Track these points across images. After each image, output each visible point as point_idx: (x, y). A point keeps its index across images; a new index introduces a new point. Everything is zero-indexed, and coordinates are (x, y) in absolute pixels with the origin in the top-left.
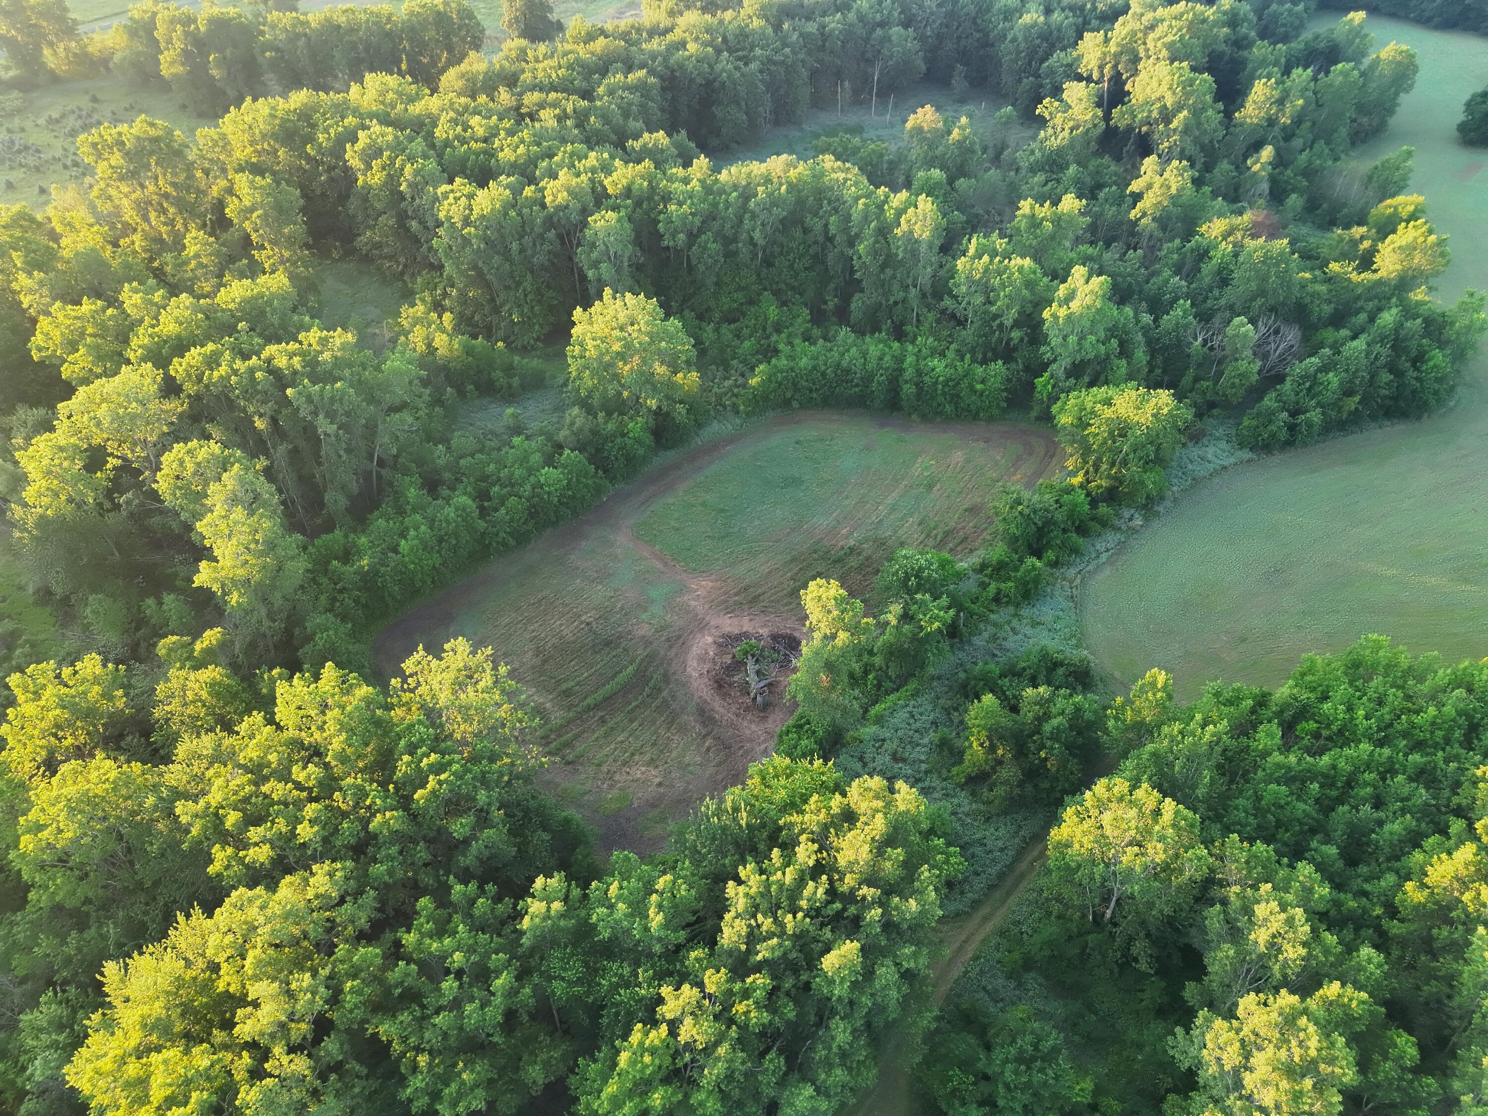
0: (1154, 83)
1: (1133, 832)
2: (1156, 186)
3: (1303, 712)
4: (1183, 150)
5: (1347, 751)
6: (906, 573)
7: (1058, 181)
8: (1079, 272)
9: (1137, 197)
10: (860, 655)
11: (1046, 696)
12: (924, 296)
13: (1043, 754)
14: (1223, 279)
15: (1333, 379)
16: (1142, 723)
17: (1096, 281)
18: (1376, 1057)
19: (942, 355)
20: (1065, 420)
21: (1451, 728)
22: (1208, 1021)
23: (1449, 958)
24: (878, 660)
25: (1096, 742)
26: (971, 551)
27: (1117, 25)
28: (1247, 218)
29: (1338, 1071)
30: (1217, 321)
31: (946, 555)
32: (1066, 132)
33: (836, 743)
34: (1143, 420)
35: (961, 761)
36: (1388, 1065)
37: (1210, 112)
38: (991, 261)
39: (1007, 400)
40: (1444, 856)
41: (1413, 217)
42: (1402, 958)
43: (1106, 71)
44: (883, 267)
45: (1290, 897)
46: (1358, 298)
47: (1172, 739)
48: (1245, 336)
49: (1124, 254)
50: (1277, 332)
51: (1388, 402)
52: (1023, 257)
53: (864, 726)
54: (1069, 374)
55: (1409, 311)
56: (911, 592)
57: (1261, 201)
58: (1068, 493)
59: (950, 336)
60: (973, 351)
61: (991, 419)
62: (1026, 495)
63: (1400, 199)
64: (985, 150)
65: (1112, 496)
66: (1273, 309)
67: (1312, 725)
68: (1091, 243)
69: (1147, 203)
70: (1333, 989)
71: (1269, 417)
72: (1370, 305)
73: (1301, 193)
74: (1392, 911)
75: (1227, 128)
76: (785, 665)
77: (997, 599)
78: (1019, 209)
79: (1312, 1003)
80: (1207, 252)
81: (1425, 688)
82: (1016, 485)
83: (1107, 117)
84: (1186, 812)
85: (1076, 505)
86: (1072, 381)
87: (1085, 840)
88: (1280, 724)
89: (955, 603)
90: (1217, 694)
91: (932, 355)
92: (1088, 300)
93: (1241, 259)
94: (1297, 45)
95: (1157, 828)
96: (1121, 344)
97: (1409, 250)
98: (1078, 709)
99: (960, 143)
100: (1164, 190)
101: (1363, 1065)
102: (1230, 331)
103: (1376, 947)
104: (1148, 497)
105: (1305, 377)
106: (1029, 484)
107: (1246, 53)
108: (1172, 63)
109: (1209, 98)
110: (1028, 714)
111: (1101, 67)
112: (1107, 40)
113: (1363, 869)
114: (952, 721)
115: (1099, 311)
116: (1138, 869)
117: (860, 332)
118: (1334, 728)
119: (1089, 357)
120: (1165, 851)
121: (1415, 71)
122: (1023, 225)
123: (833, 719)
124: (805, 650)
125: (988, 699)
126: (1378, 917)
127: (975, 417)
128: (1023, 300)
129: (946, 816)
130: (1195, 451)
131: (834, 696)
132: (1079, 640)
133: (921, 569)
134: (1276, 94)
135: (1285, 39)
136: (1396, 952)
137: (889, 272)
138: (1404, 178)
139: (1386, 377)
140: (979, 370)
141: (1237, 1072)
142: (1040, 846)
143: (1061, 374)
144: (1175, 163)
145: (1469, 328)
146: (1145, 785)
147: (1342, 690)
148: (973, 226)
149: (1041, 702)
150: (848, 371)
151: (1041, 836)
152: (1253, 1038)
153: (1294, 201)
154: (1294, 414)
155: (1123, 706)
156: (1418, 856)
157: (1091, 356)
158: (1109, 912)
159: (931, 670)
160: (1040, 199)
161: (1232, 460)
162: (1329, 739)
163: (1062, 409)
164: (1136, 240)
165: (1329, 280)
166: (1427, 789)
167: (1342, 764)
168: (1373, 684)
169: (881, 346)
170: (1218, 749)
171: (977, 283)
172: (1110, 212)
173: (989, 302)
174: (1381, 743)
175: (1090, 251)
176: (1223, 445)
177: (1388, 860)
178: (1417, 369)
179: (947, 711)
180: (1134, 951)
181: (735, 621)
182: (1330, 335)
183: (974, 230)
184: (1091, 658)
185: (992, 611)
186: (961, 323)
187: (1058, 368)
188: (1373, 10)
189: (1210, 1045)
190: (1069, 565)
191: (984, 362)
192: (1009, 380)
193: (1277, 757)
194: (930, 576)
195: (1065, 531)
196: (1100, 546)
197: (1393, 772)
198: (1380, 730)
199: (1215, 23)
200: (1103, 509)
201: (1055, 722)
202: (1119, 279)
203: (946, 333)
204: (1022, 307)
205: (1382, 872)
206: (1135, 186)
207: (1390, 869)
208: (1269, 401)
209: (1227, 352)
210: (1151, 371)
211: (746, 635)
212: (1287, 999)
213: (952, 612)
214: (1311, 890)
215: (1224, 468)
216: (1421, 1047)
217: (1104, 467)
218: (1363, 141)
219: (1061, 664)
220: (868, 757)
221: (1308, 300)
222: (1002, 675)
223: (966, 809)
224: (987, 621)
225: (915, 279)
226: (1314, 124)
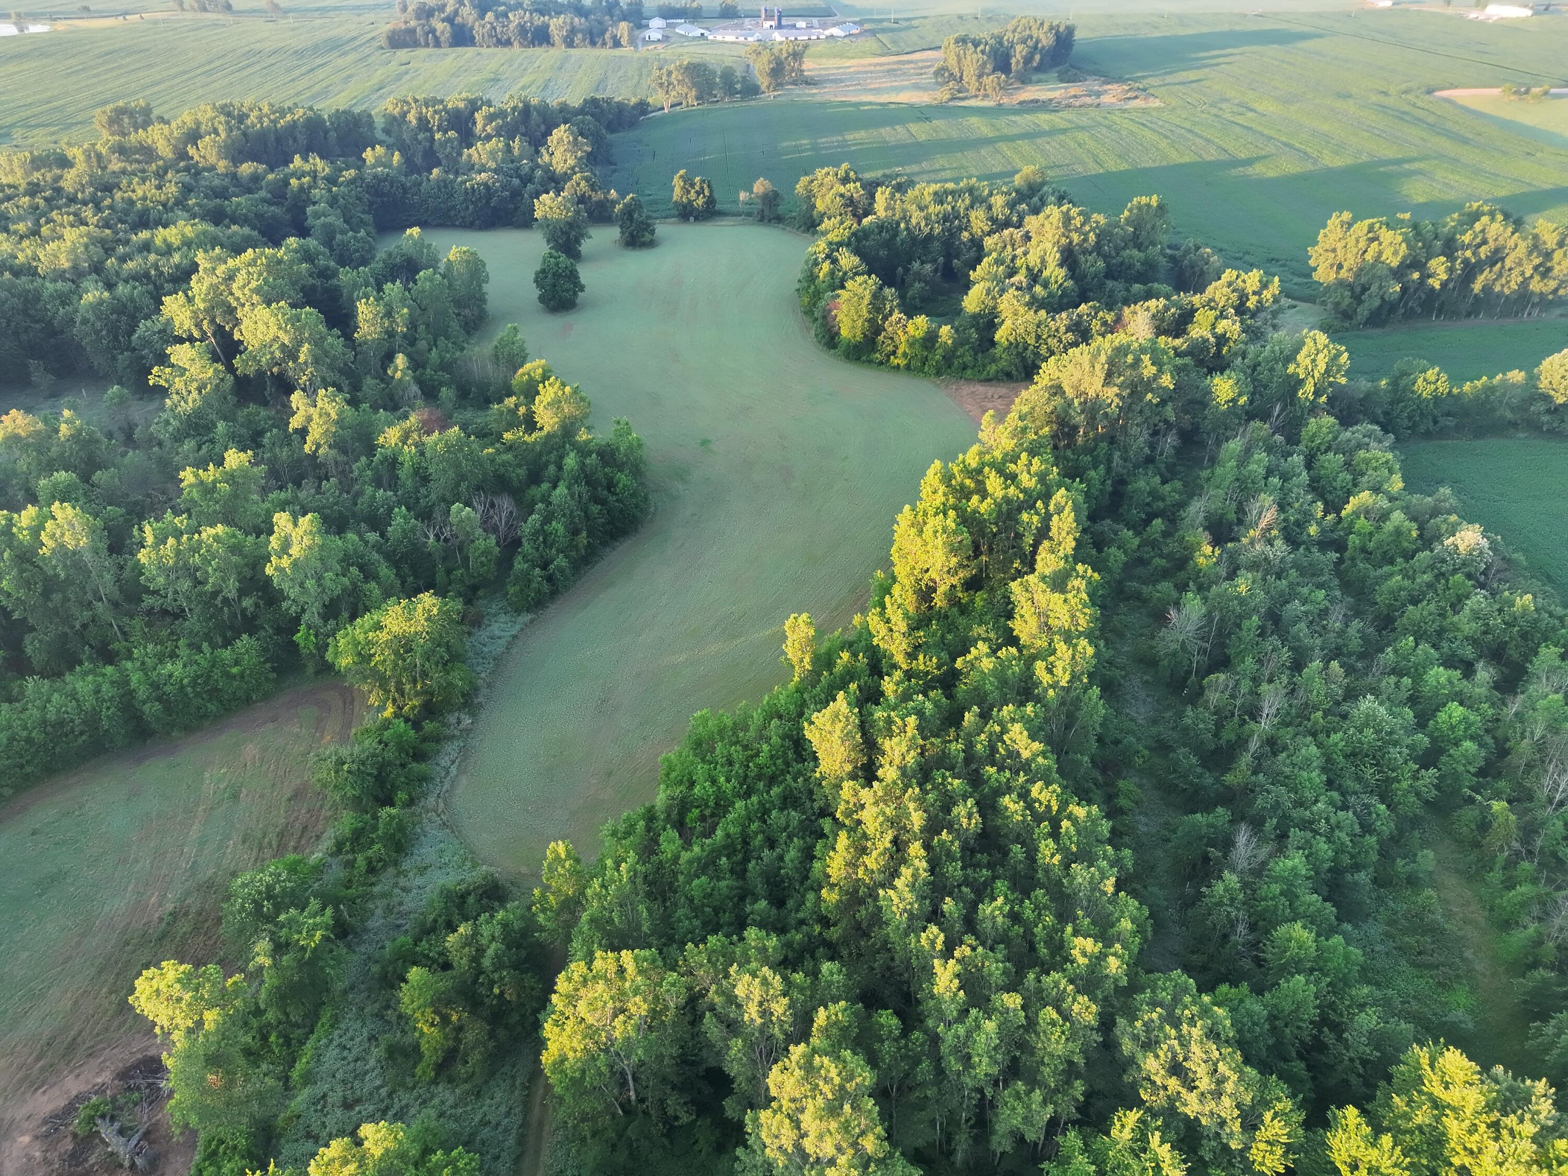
0: (262, 327)
1: (610, 1005)
2: (316, 417)
3: (684, 805)
4: (324, 379)
5: (730, 817)
6: (254, 901)
7: (212, 441)
8: (282, 519)
9: (303, 432)
10: (246, 1024)
11: (470, 932)
12: (116, 605)
13: (496, 991)
14: (422, 477)
15: (558, 526)
16: (568, 899)
17: (306, 521)
18: (877, 1046)
19: (173, 656)
20: (345, 662)
21: (785, 753)
22: (756, 1119)
23: (876, 929)
24: (271, 1016)
25: (540, 945)
26: (318, 837)
27: (192, 283)
28: (413, 419)
29: (859, 1080)
30: (437, 515)
31: (291, 857)
32: (195, 394)
33: (269, 1140)
34: (419, 628)
35: (420, 1056)
36: (886, 1044)
37: (330, 339)
38: (179, 543)
39: (274, 669)
40: (832, 853)
41: (545, 378)
42: (850, 954)
43: (205, 327)
44: (46, 594)
45: (754, 965)
46: (540, 454)
47: (599, 896)
48: (469, 518)
49: (320, 486)
50: (492, 505)
51: (608, 527)
52: (212, 525)
53: (294, 1097)
54: (325, 618)
55: (583, 451)
56: (271, 919)
57: (418, 402)
58: (387, 728)
59: (172, 633)
60: (208, 638)
61: (267, 697)
62: (344, 752)
63: (528, 366)
64: (110, 436)
65: (430, 710)
66: (478, 488)
67: (696, 812)
68: (281, 488)
69: (315, 433)
70: (821, 1017)
71: (526, 579)
72: (553, 457)
73: (448, 385)
74: (825, 922)
75: (354, 349)
76: (156, 1097)
77: (371, 870)
78: (182, 481)
79: (815, 1041)
80: (395, 460)
81: (752, 733)
82: (330, 748)
83: (231, 369)
84: (643, 953)
85: (400, 736)
86: (332, 623)
87: (575, 1044)
88: (673, 827)
89: (327, 900)
90: (614, 833)
91: (161, 661)
92: (307, 541)
93: (428, 455)
94: (377, 265)
95: (627, 984)
96: (361, 568)
97: (556, 404)
98: (505, 925)
99: (76, 437)
100: (324, 418)
101: (873, 1061)
102: (453, 519)
103: (832, 959)
104: (463, 695)
105: (536, 533)
106: (344, 739)
107: (335, 281)
108: (269, 305)
109: (322, 328)
110: (461, 962)
111: (198, 325)
112: (190, 300)
113: (791, 903)
114: (389, 1022)
115: (322, 547)
116: (633, 1034)
117: (53, 673)
118: (711, 804)
119: (336, 593)
120: (645, 1001)
121: (484, 265)
122: (195, 495)
123: (252, 1116)
124: (169, 1062)
125: (415, 974)
126: (820, 934)
127: (248, 701)
128: (236, 566)
129: (433, 1124)
130: (482, 635)
131: (237, 1091)
132: (472, 860)
133: (269, 888)
134: (381, 309)
135: (364, 262)
136: (845, 953)
137: (57, 597)
138: (522, 349)
139: (595, 509)
140: (226, 654)
141: (798, 1147)
142: (542, 1081)
143: (317, 620)
144: (322, 392)
145: (630, 447)
146: (598, 954)
147: (700, 770)
148: (138, 513)
149: (468, 941)
150: (61, 723)
151: (536, 1072)
152: (793, 1106)
153: (446, 393)
154: (544, 567)
155: (543, 895)
156: (817, 865)
157: (338, 591)
158: (632, 1093)
159: (339, 986)
160: (201, 464)
161: (518, 627)
162: (713, 815)
163: (336, 654)
164: (323, 471)
165: (510, 448)
166: (795, 810)
167: (732, 830)
168: (718, 751)
169: (90, 678)
170: (639, 880)
171: (175, 568)
172: (284, 453)
173: (198, 583)
174: (747, 795)
175: (283, 495)
176: (503, 618)
177: (802, 883)
178: (614, 494)
179: (379, 1016)
180: (670, 1111)
181: (55, 1091)
182: (536, 492)
183: (141, 517)
184: (492, 869)
185: (372, 884)
186: (179, 614)
187: (312, 616)
188: (423, 225)
189: (768, 1141)
190: (425, 795)
191: (227, 643)
192: (265, 650)
193: (685, 856)
194: (284, 889)
195: (403, 766)
196: (444, 761)
197: (767, 812)
198: (741, 785)
199: (292, 262)
200: (429, 726)
201: (490, 952)
202: (327, 511)
203: (164, 633)
204: (239, 573)
205: (804, 896)
206: (295, 423)
207: (806, 890)
208: (519, 565)
209: (461, 538)
210: (403, 583)
211: (80, 1098)
212: (798, 1051)
213: (329, 911)
214: (765, 949)
215: (515, 637)
216: (898, 1013)
217: (408, 687)
218: (475, 329)
219: (469, 893)
220: (315, 1128)
221: (502, 470)
222: (417, 941)
223: (451, 1100)
224: (373, 897)
225: (96, 592)
226: (428, 326)
